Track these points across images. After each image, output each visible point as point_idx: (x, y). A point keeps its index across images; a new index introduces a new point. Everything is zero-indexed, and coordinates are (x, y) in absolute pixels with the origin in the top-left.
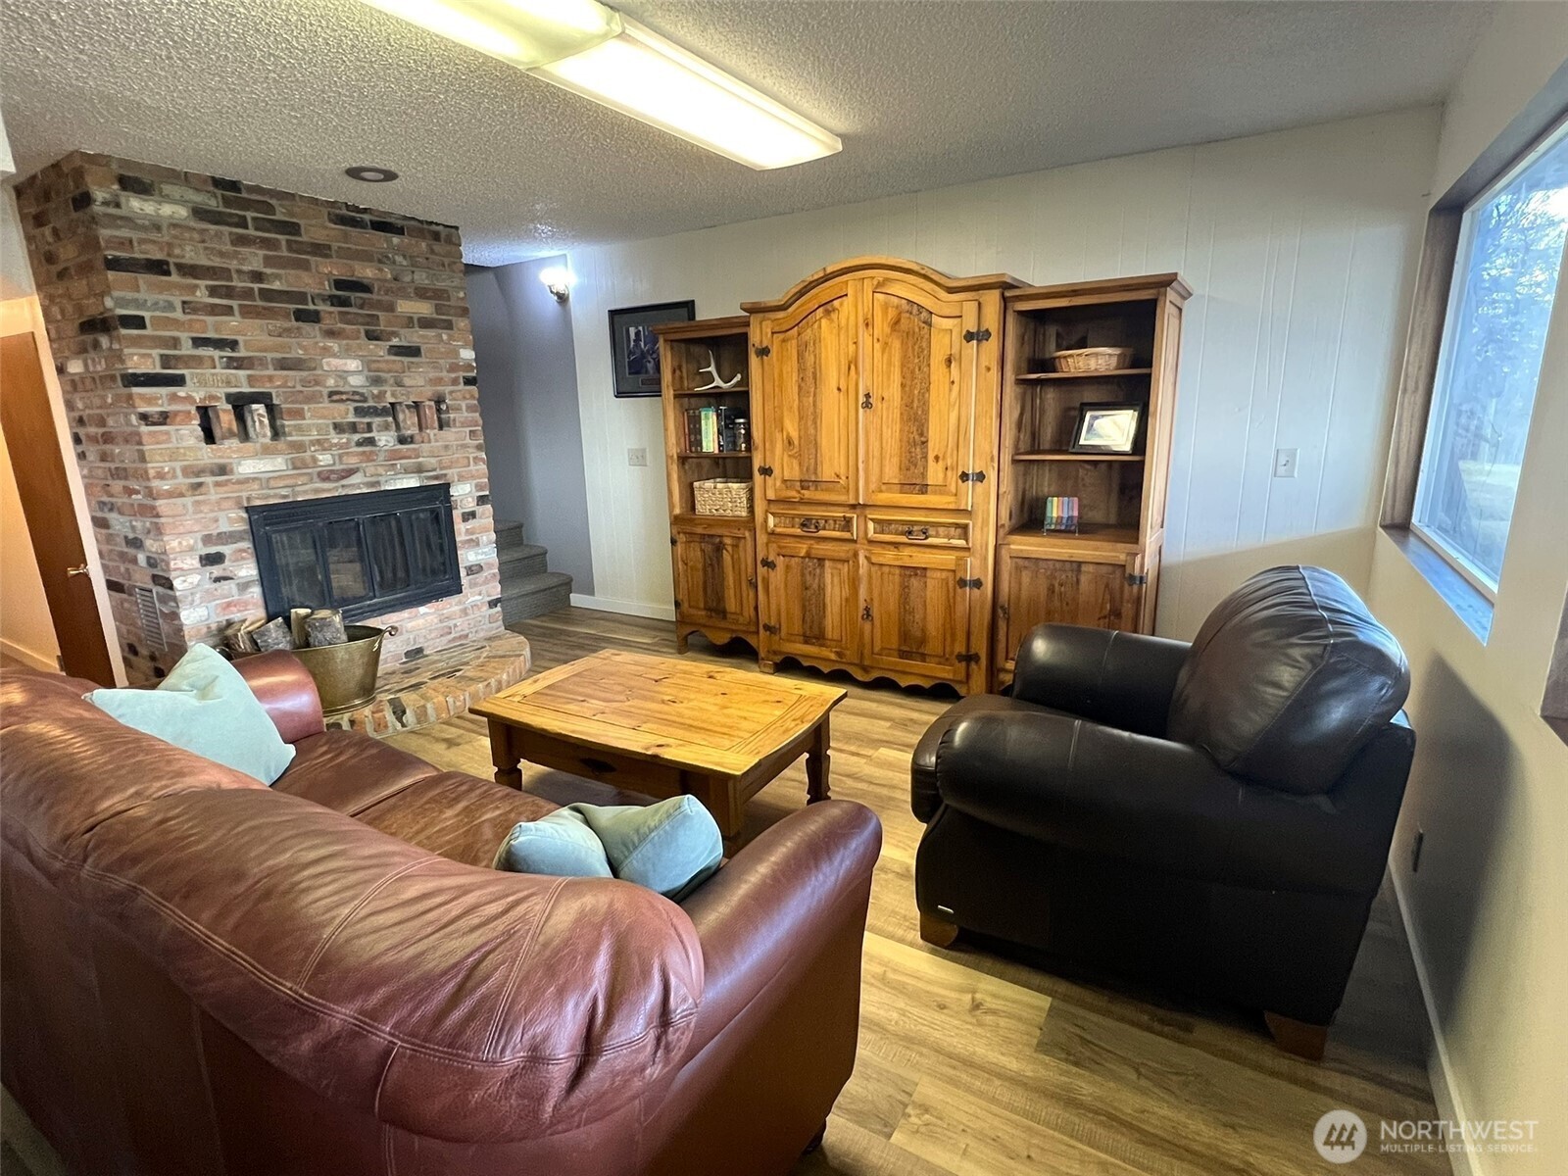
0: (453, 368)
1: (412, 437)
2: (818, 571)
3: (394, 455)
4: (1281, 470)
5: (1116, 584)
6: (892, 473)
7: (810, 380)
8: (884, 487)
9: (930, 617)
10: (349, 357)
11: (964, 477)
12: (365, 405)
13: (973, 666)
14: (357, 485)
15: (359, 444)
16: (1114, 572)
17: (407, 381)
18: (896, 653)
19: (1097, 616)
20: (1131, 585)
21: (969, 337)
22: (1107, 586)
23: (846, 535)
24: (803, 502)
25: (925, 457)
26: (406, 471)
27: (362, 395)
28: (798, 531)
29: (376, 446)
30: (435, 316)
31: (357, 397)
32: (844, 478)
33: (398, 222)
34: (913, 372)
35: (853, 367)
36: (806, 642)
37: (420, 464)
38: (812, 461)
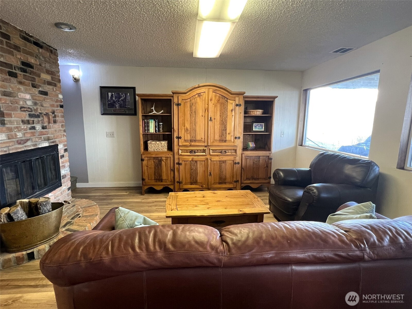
0: (57, 101)
1: (46, 126)
2: (195, 164)
3: (42, 134)
4: (282, 136)
5: (267, 160)
6: (217, 137)
7: (194, 113)
8: (215, 141)
9: (227, 173)
10: (26, 93)
11: (236, 138)
12: (32, 113)
13: (237, 183)
14: (29, 146)
15: (30, 129)
16: (266, 158)
17: (45, 105)
18: (218, 183)
19: (263, 167)
20: (270, 160)
21: (237, 105)
22: (265, 161)
23: (205, 154)
24: (191, 146)
25: (226, 133)
26: (45, 140)
27: (31, 109)
28: (189, 154)
29: (35, 130)
30: (51, 81)
31: (29, 110)
32: (203, 139)
33: (41, 43)
34: (223, 113)
35: (207, 111)
36: (191, 184)
37: (48, 137)
38: (194, 135)
